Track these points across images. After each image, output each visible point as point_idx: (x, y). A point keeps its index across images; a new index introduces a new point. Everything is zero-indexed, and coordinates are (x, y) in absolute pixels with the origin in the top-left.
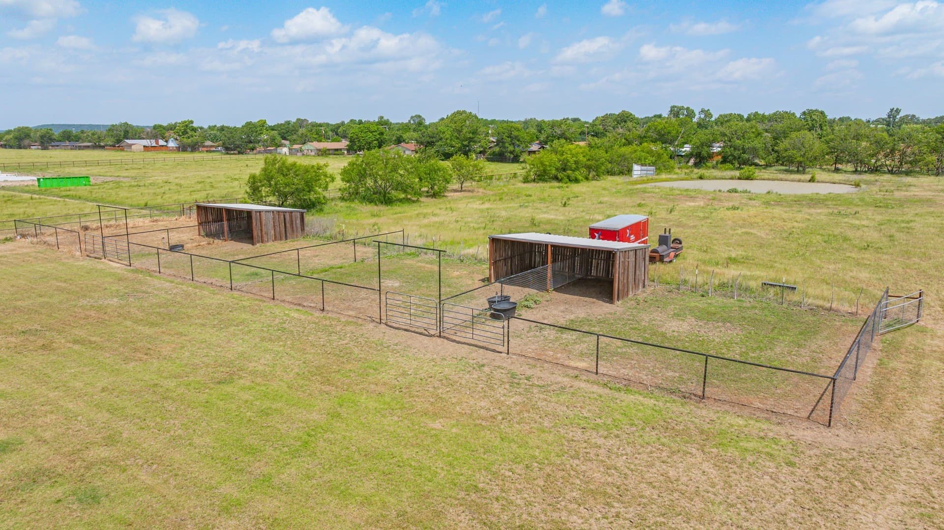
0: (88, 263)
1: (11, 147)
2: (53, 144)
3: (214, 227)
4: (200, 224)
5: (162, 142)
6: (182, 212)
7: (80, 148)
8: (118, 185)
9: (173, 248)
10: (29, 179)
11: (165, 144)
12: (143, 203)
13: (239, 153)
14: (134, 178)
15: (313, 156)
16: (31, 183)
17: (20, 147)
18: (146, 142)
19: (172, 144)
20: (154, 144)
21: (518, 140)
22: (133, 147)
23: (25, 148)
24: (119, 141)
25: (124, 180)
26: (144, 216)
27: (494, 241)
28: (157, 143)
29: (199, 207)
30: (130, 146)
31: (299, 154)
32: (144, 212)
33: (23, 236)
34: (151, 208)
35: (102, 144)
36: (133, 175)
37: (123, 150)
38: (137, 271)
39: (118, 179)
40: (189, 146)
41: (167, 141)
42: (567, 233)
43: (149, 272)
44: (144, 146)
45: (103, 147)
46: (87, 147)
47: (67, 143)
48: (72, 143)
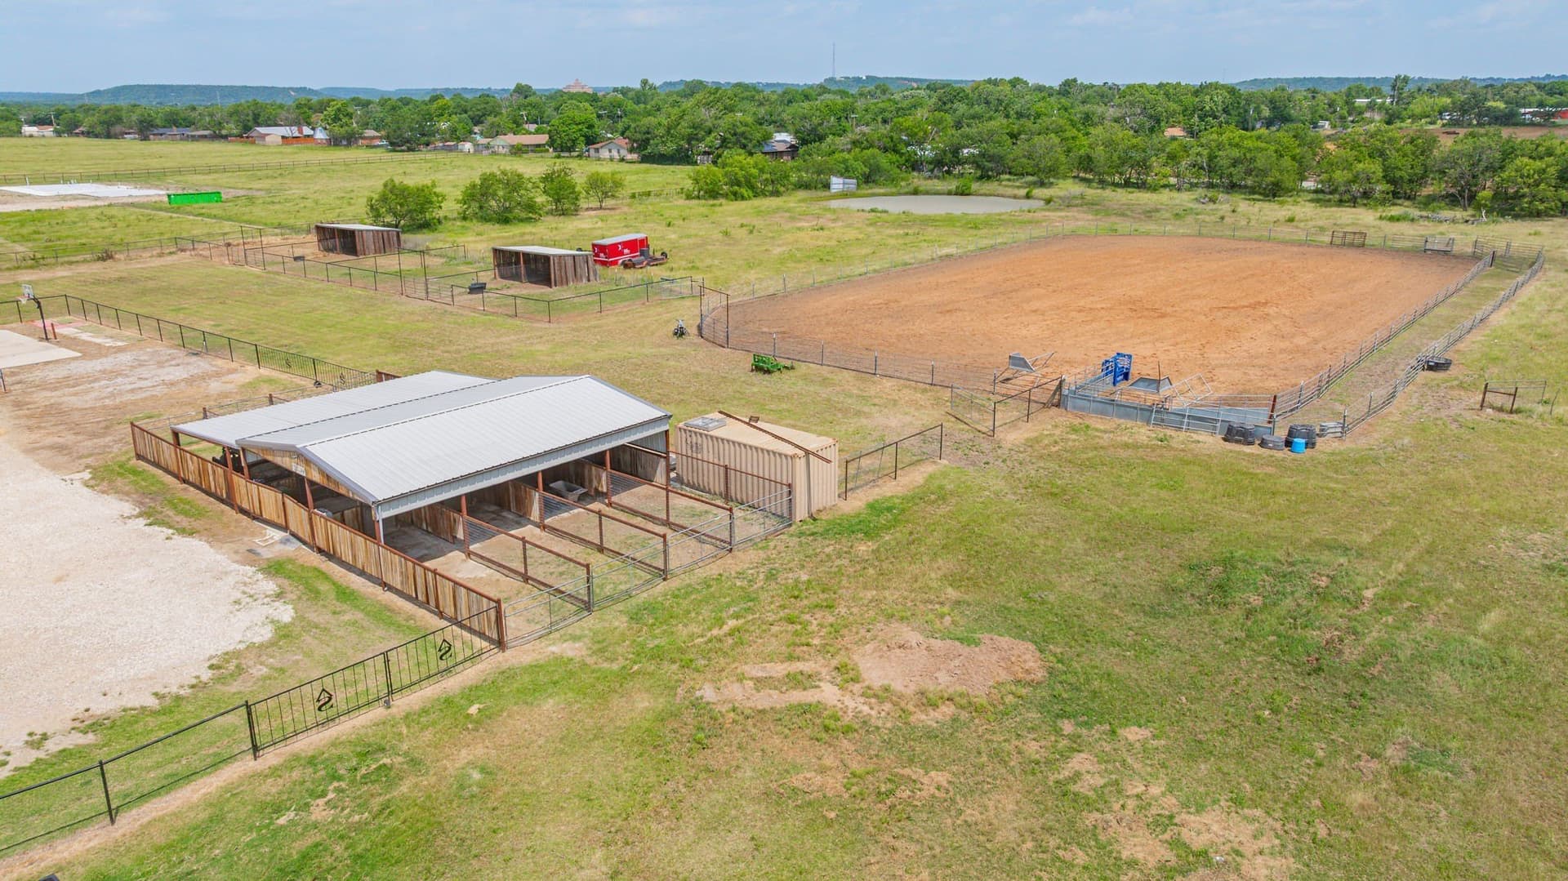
0: (235, 268)
1: (97, 136)
2: (156, 132)
3: (330, 243)
4: (319, 241)
5: (307, 131)
6: (309, 232)
7: (194, 138)
8: (251, 200)
9: (296, 259)
10: (153, 193)
11: (312, 132)
12: (276, 222)
13: (410, 150)
14: (268, 191)
15: (505, 155)
16: (157, 199)
17: (109, 136)
18: (285, 131)
19: (320, 135)
20: (297, 134)
21: (746, 138)
22: (267, 138)
23: (116, 137)
24: (247, 129)
25: (258, 194)
26: (277, 235)
27: (496, 251)
28: (301, 131)
29: (318, 228)
30: (263, 136)
31: (485, 152)
32: (277, 231)
33: (183, 250)
34: (283, 227)
35: (224, 132)
36: (268, 186)
37: (253, 143)
38: (269, 272)
39: (250, 193)
40: (344, 138)
41: (313, 129)
42: (554, 246)
43: (277, 273)
44: (283, 137)
45: (225, 137)
46: (204, 137)
47: (175, 130)
48: (181, 130)
